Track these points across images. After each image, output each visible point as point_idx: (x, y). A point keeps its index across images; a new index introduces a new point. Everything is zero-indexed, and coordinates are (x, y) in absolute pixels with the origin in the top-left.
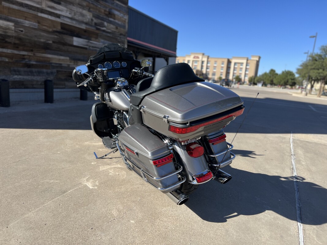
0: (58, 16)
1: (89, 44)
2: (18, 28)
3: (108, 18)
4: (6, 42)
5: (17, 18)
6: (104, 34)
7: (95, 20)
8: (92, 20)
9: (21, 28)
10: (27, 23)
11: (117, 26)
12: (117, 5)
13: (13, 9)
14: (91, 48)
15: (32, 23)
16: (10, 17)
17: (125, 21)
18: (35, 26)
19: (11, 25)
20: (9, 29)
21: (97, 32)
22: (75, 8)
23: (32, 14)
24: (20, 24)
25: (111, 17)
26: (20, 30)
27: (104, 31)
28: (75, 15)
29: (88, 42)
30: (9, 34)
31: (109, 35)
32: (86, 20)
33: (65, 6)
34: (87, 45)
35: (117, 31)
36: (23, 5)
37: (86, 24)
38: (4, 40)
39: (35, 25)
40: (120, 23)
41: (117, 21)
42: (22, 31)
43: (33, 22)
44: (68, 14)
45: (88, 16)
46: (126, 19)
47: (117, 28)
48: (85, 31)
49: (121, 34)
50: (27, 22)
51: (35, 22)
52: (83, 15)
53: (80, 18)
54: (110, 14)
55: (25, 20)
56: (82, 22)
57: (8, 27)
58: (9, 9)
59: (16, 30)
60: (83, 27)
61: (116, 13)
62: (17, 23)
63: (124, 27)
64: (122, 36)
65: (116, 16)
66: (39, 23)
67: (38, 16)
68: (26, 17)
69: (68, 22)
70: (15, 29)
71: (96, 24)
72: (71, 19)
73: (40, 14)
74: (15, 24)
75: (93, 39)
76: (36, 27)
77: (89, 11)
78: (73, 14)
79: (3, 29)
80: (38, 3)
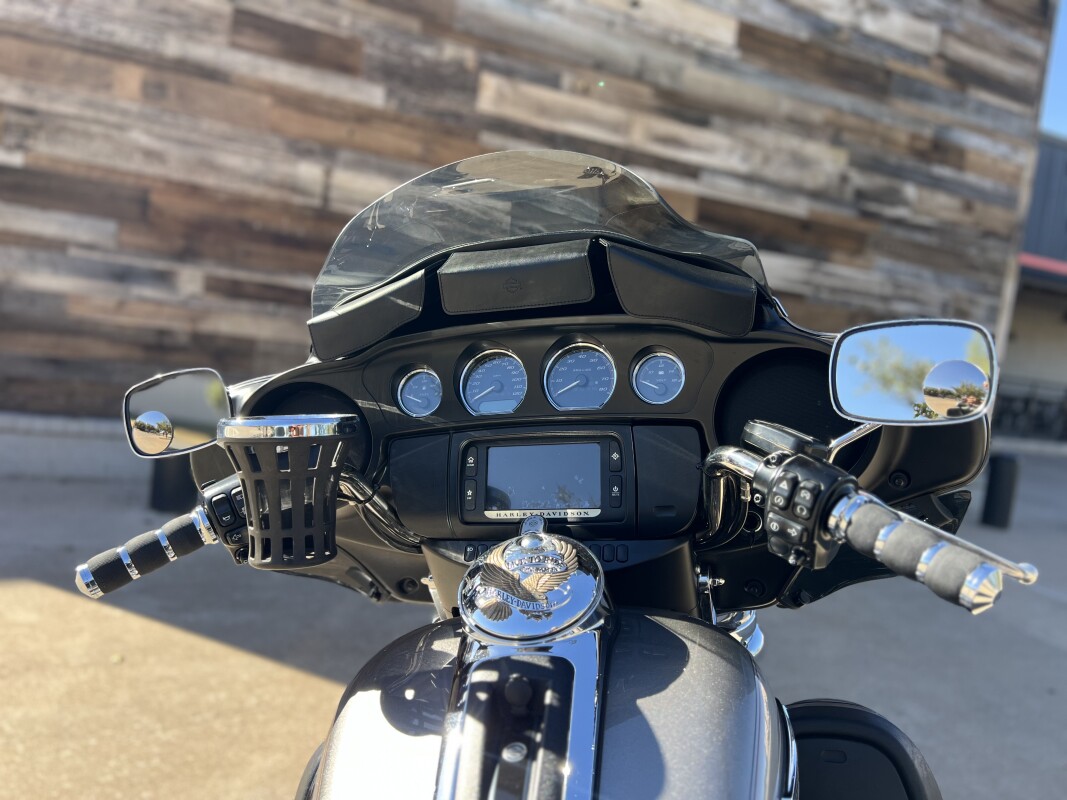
0: (692, 172)
1: (819, 279)
2: (526, 220)
3: (923, 166)
6: (899, 233)
7: (859, 180)
8: (844, 179)
11: (971, 199)
12: (982, 108)
14: (825, 295)
17: (1016, 177)
19: (501, 210)
21: (864, 226)
22: (768, 137)
25: (943, 162)
27: (899, 222)
28: (767, 160)
29: (813, 270)
31: (920, 237)
32: (813, 180)
33: (729, 132)
34: (807, 283)
35: (967, 219)
37: (816, 195)
39: (590, 210)
40: (987, 184)
41: (971, 178)
44: (735, 163)
45: (828, 162)
46: (1020, 168)
47: (968, 207)
48: (805, 225)
49: (989, 234)
52: (801, 161)
53: (790, 175)
54: (941, 149)
56: (796, 190)
60: (800, 208)
61: (972, 141)
63: (1010, 201)
64: (991, 243)
65: (971, 158)
69: (731, 191)
70: (513, 227)
71: (861, 195)
72: (750, 179)
75: (838, 256)
77: (836, 141)
78: (757, 157)
80: (616, 127)
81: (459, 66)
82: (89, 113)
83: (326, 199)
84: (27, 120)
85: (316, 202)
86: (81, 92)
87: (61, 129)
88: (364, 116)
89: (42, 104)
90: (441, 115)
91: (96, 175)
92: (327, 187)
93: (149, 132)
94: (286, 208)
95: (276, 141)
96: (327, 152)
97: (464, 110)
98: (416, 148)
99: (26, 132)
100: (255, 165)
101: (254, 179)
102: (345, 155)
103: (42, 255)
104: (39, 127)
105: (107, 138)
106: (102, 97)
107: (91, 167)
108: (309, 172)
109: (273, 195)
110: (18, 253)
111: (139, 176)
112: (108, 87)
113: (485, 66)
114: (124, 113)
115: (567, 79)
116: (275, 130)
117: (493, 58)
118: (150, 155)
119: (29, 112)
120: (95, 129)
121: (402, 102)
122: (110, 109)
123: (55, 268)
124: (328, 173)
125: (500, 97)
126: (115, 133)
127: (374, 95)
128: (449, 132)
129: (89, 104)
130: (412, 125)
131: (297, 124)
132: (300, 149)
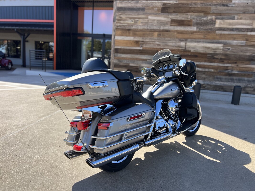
2: (226, 47)
4: (214, 58)
5: (226, 40)
9: (228, 47)
10: (235, 42)
13: (224, 34)
15: (240, 41)
16: (220, 41)
18: (243, 44)
19: (220, 46)
20: (218, 49)
23: (241, 35)
24: (228, 44)
26: (227, 49)
30: (217, 53)
36: (234, 29)
38: (212, 57)
39: (244, 42)
42: (229, 49)
43: (241, 41)
50: (235, 41)
51: (244, 40)
55: (234, 40)
57: (217, 48)
58: (221, 35)
59: (224, 49)
62: (225, 44)
66: (247, 40)
67: (247, 35)
68: (235, 38)
70: (223, 48)
73: (249, 33)
74: (225, 45)
76: (244, 44)
79: (214, 49)
80: (249, 25)
81: (212, 20)
82: (150, 40)
83: (185, 48)
84: (143, 43)
85: (184, 49)
86: (149, 37)
87: (147, 43)
88: (192, 33)
89: (145, 40)
90: (207, 29)
91: (151, 49)
92: (186, 46)
93: (158, 42)
94: (179, 50)
95: (177, 40)
96: (186, 40)
97: (213, 28)
98: (202, 37)
99: (143, 44)
100: (174, 44)
101: (173, 46)
102: (189, 40)
103: (144, 62)
104: (144, 43)
105: (153, 43)
106: (152, 38)
107: (150, 48)
108: (183, 44)
109: (177, 48)
110: (141, 61)
111: (157, 48)
112: (153, 36)
113: (217, 19)
114: (155, 39)
115: (236, 17)
116: (177, 38)
117: (219, 17)
118: (158, 45)
119: (143, 41)
120: (151, 42)
121: (200, 29)
122: (153, 39)
123: (146, 63)
124: (186, 43)
125: (221, 23)
126: (154, 42)
127: (194, 29)
128: (209, 32)
129: (150, 39)
130: (201, 32)
131: (180, 36)
132: (181, 40)
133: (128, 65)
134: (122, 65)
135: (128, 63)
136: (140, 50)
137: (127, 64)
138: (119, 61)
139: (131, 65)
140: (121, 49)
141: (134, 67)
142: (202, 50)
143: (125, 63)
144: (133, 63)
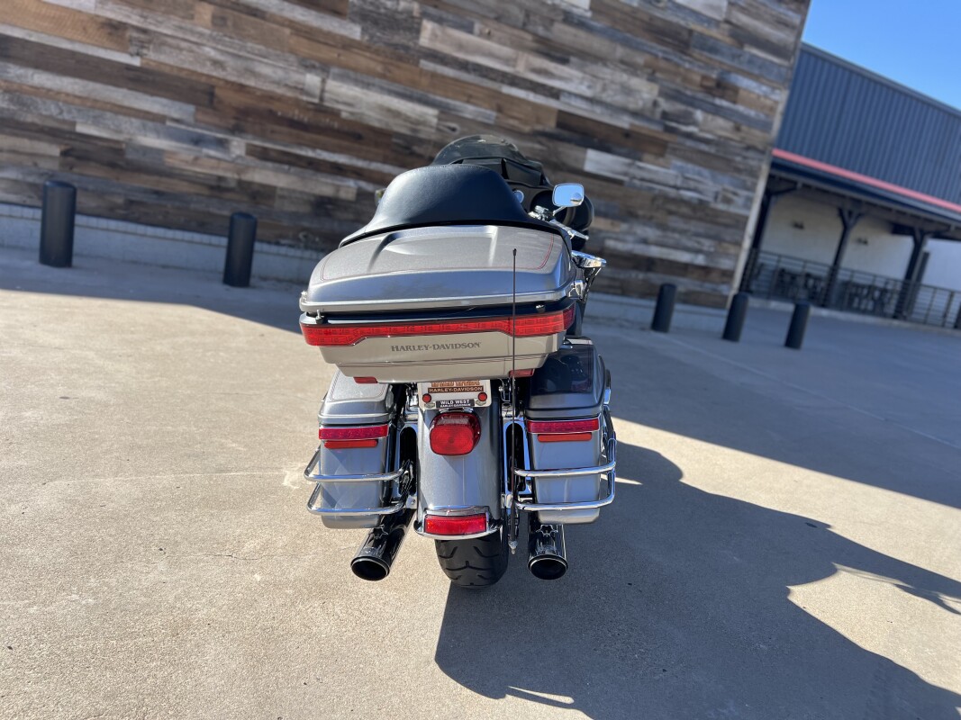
0: (555, 94)
1: (633, 171)
2: (446, 121)
3: (710, 99)
4: (413, 154)
5: (447, 97)
6: (689, 143)
7: (665, 105)
8: (655, 104)
9: (452, 121)
10: (469, 111)
11: (739, 122)
12: (752, 60)
13: (443, 77)
14: (637, 182)
15: (482, 110)
16: (432, 96)
17: (772, 109)
18: (488, 118)
19: (430, 114)
20: (424, 123)
21: (666, 137)
22: (606, 73)
23: (487, 89)
24: (453, 113)
25: (722, 97)
26: (449, 128)
27: (689, 136)
28: (604, 89)
29: (630, 165)
30: (422, 136)
31: (704, 147)
32: (633, 104)
33: (581, 68)
34: (625, 174)
35: (736, 137)
36: (470, 67)
37: (635, 114)
38: (407, 148)
39: (490, 115)
40: (752, 113)
41: (740, 108)
42: (454, 130)
43: (486, 109)
44: (584, 90)
45: (645, 92)
46: (776, 102)
47: (738, 129)
48: (627, 134)
49: (749, 148)
50: (470, 108)
51: (492, 109)
52: (627, 91)
53: (619, 99)
54: (722, 87)
55: (468, 102)
56: (624, 110)
57: (422, 119)
58: (434, 75)
59: (441, 127)
60: (624, 122)
61: (744, 83)
62: (445, 111)
63: (766, 126)
64: (750, 154)
65: (742, 93)
66: (499, 109)
67: (500, 93)
68: (470, 96)
69: (580, 108)
70: (438, 124)
71: (665, 115)
72: (591, 100)
73: (507, 90)
74: (442, 112)
75: (647, 157)
76: (491, 122)
77: (652, 79)
78: (599, 87)
79: (412, 123)
80: (507, 61)
81: (409, 13)
82: (180, 35)
83: (322, 99)
84: (142, 36)
85: (316, 101)
86: (176, 21)
87: (164, 44)
88: (347, 45)
89: (152, 28)
90: (396, 46)
91: (183, 74)
92: (323, 91)
93: (215, 48)
94: (297, 103)
95: (292, 58)
96: (323, 68)
97: (411, 44)
98: (379, 68)
99: (142, 45)
100: (279, 74)
101: (278, 83)
102: (335, 70)
103: (150, 124)
104: (150, 42)
105: (191, 51)
106: (187, 24)
107: (182, 69)
108: (312, 80)
109: (290, 94)
110: (136, 122)
111: (209, 76)
112: (192, 17)
113: (425, 15)
114: (201, 35)
115: (477, 27)
116: (292, 52)
117: (431, 10)
118: (216, 63)
119: (144, 31)
120: (184, 45)
121: (372, 37)
122: (192, 32)
123: (158, 133)
124: (324, 81)
125: (434, 36)
126: (194, 48)
127: (354, 31)
128: (400, 59)
129: (181, 28)
130: (377, 52)
131: (305, 47)
132: (308, 66)
133: (66, 127)
134: (33, 124)
135: (66, 116)
136: (129, 68)
137: (64, 121)
138: (11, 100)
139: (80, 129)
140: (24, 43)
141: (100, 143)
142: (379, 117)
143: (51, 117)
144: (96, 121)
